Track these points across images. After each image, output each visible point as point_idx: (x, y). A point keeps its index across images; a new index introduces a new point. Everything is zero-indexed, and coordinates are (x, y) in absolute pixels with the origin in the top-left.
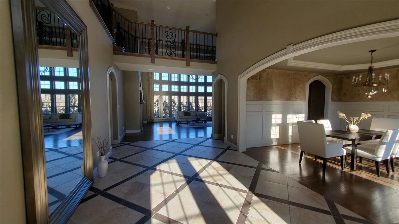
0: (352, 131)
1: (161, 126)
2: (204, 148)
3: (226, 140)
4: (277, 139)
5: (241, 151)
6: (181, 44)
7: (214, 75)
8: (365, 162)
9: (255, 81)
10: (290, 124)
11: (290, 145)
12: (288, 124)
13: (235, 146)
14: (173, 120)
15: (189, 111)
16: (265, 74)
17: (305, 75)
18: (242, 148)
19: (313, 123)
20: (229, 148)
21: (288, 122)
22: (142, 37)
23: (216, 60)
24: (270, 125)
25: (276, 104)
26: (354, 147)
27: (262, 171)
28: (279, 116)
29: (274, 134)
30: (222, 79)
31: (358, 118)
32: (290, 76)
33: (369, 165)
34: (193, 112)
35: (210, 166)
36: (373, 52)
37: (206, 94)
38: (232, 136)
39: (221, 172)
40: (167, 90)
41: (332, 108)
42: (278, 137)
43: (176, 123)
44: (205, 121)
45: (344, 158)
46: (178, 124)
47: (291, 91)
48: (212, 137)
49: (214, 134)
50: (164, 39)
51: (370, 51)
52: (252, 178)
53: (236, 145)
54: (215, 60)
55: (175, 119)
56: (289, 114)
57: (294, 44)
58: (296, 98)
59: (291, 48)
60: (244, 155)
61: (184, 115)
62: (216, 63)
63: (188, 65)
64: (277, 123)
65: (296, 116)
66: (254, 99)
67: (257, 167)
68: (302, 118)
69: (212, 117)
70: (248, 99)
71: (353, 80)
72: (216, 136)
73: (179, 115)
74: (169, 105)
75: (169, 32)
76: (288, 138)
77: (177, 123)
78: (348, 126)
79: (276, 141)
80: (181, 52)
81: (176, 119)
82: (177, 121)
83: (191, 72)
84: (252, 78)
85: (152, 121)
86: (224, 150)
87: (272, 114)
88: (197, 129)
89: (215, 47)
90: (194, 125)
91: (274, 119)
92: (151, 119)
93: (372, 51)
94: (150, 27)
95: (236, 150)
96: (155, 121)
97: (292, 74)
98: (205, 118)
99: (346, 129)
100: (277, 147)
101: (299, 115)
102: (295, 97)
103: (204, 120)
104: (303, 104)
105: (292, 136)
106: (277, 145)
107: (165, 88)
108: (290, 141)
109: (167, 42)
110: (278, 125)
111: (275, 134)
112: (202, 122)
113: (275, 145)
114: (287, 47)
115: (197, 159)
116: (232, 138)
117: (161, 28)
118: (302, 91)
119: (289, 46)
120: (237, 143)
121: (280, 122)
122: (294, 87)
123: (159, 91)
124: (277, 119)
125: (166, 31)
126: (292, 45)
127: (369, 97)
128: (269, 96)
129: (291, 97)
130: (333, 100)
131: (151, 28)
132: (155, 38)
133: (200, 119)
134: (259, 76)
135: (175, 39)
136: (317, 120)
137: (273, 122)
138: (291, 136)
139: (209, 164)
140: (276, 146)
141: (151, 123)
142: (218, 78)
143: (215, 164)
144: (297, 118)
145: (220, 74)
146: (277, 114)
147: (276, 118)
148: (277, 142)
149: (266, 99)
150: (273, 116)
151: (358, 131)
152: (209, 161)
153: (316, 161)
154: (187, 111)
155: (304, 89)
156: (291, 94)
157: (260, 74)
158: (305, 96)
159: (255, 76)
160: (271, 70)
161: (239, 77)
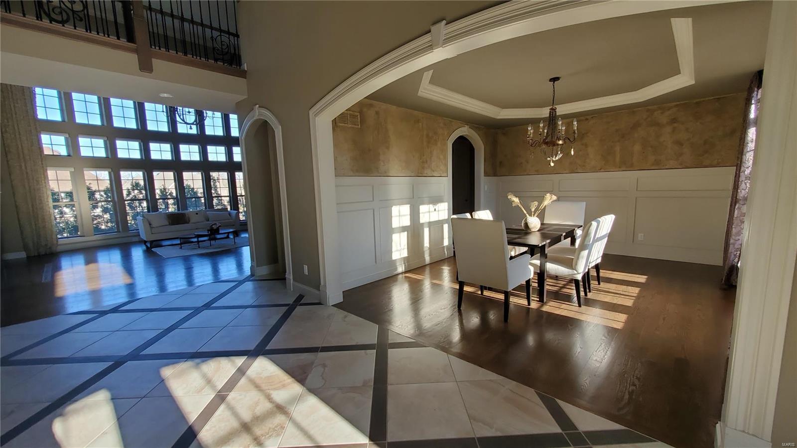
0: (533, 228)
1: (91, 260)
2: (227, 316)
3: (290, 279)
4: (404, 258)
5: (331, 303)
7: (242, 110)
8: (551, 280)
9: (351, 127)
10: (425, 225)
11: (427, 266)
12: (423, 224)
13: (317, 292)
14: (136, 239)
15: (183, 212)
16: (371, 112)
17: (446, 124)
18: (334, 295)
19: (467, 219)
20: (299, 300)
21: (421, 222)
23: (245, 67)
24: (389, 231)
25: (398, 184)
26: (543, 260)
27: (391, 352)
28: (406, 209)
29: (397, 250)
30: (266, 121)
31: (536, 203)
32: (421, 124)
33: (558, 285)
34: (197, 214)
35: (243, 381)
36: (555, 82)
37: (230, 167)
38: (306, 267)
39: (280, 396)
40: (101, 153)
41: (486, 189)
42: (405, 254)
43: (145, 248)
44: (236, 234)
45: (531, 282)
46: (151, 248)
47: (424, 156)
48: (252, 275)
49: (257, 267)
51: (551, 80)
52: (372, 386)
53: (318, 289)
54: (242, 68)
55: (139, 235)
56: (423, 204)
57: (448, 19)
58: (434, 171)
59: (442, 29)
60: (341, 313)
61: (168, 224)
62: (243, 74)
63: (146, 67)
64: (401, 226)
65: (435, 207)
67: (376, 343)
68: (445, 210)
69: (248, 223)
70: (339, 172)
72: (264, 271)
73: (150, 224)
74: (113, 198)
76: (423, 253)
77: (149, 245)
78: (526, 219)
79: (403, 263)
81: (143, 236)
82: (145, 242)
83: (166, 95)
84: (342, 117)
85: (51, 249)
86: (287, 308)
87: (392, 207)
88: (214, 256)
90: (202, 248)
91: (396, 216)
92: (44, 244)
93: (554, 80)
95: (319, 304)
96: (60, 249)
97: (423, 118)
98: (234, 225)
99: (522, 225)
100: (406, 277)
101: (439, 204)
102: (431, 169)
103: (231, 230)
104: (444, 184)
105: (430, 248)
106: (405, 272)
107: (93, 147)
108: (427, 259)
110: (404, 229)
111: (399, 248)
112: (226, 235)
113: (402, 273)
114: (433, 28)
115: (197, 366)
116: (306, 272)
118: (442, 157)
119: (437, 25)
120: (320, 284)
121: (406, 222)
122: (428, 148)
123: (68, 155)
124: (402, 216)
126: (444, 22)
127: (552, 164)
128: (383, 164)
129: (423, 168)
130: (486, 174)
133: (217, 230)
134: (359, 116)
136: (473, 213)
137: (396, 223)
138: (428, 249)
139: (241, 371)
140: (404, 275)
141: (46, 254)
142: (254, 117)
143: (262, 367)
144: (435, 212)
145: (259, 107)
146: (401, 206)
147: (400, 215)
148: (405, 266)
150: (395, 210)
151: (541, 227)
152: (240, 361)
153: (483, 295)
154: (178, 211)
155: (444, 151)
156: (423, 162)
157: (361, 112)
158: (446, 165)
159: (350, 115)
160: (384, 106)
161: (311, 112)
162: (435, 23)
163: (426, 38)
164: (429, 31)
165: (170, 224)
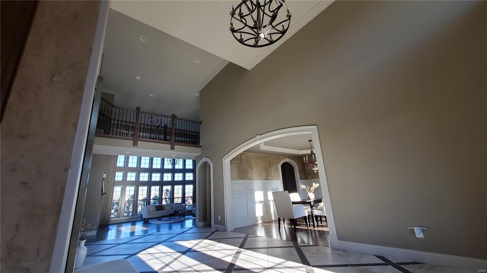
3: (213, 224)
4: (262, 216)
5: (229, 231)
6: (163, 129)
9: (237, 162)
10: (271, 201)
11: (273, 222)
14: (139, 219)
15: (162, 205)
16: (245, 157)
17: (276, 158)
18: (230, 227)
20: (216, 230)
21: (269, 200)
22: (118, 120)
24: (254, 203)
25: (257, 183)
27: (249, 238)
28: (261, 193)
30: (207, 162)
32: (265, 159)
34: (168, 205)
37: (184, 183)
38: (219, 217)
40: (133, 179)
42: (262, 214)
43: (143, 222)
44: (184, 216)
45: (307, 218)
47: (268, 171)
48: (196, 226)
49: (198, 222)
50: (149, 123)
51: (309, 141)
52: (241, 243)
53: (224, 225)
54: (200, 144)
55: (142, 217)
57: (260, 134)
62: (200, 147)
63: (172, 148)
64: (259, 201)
66: (238, 178)
67: (244, 237)
70: (232, 178)
71: (304, 160)
72: (201, 224)
73: (149, 210)
75: (154, 118)
76: (271, 215)
77: (145, 221)
78: (308, 194)
80: (163, 136)
81: (144, 217)
82: (144, 219)
83: (174, 156)
84: (234, 159)
85: (107, 222)
86: (212, 232)
87: (255, 192)
89: (199, 133)
91: (257, 196)
92: (105, 220)
94: (136, 112)
95: (225, 231)
96: (110, 223)
97: (266, 156)
98: (183, 211)
100: (262, 225)
102: (272, 177)
105: (274, 213)
106: (263, 223)
107: (131, 177)
108: (272, 218)
109: (151, 126)
110: (261, 202)
111: (259, 212)
113: (261, 223)
114: (256, 136)
115: (186, 241)
116: (219, 219)
117: (147, 115)
118: (276, 171)
119: (257, 136)
120: (225, 223)
121: (262, 199)
122: (269, 168)
123: (122, 180)
125: (151, 117)
126: (259, 135)
127: (315, 171)
128: (249, 175)
129: (268, 176)
130: (301, 179)
131: (136, 114)
132: (140, 122)
133: (178, 212)
135: (160, 124)
137: (257, 199)
139: (200, 242)
141: (105, 225)
145: (205, 157)
146: (259, 192)
147: (259, 196)
148: (262, 220)
149: (248, 178)
151: (314, 197)
154: (159, 204)
155: (277, 169)
156: (268, 174)
157: (240, 157)
158: (279, 175)
159: (237, 158)
160: (249, 154)
161: (223, 159)
162: (256, 135)
163: (255, 139)
164: (255, 137)
165: (156, 211)
